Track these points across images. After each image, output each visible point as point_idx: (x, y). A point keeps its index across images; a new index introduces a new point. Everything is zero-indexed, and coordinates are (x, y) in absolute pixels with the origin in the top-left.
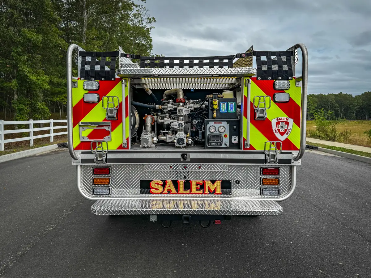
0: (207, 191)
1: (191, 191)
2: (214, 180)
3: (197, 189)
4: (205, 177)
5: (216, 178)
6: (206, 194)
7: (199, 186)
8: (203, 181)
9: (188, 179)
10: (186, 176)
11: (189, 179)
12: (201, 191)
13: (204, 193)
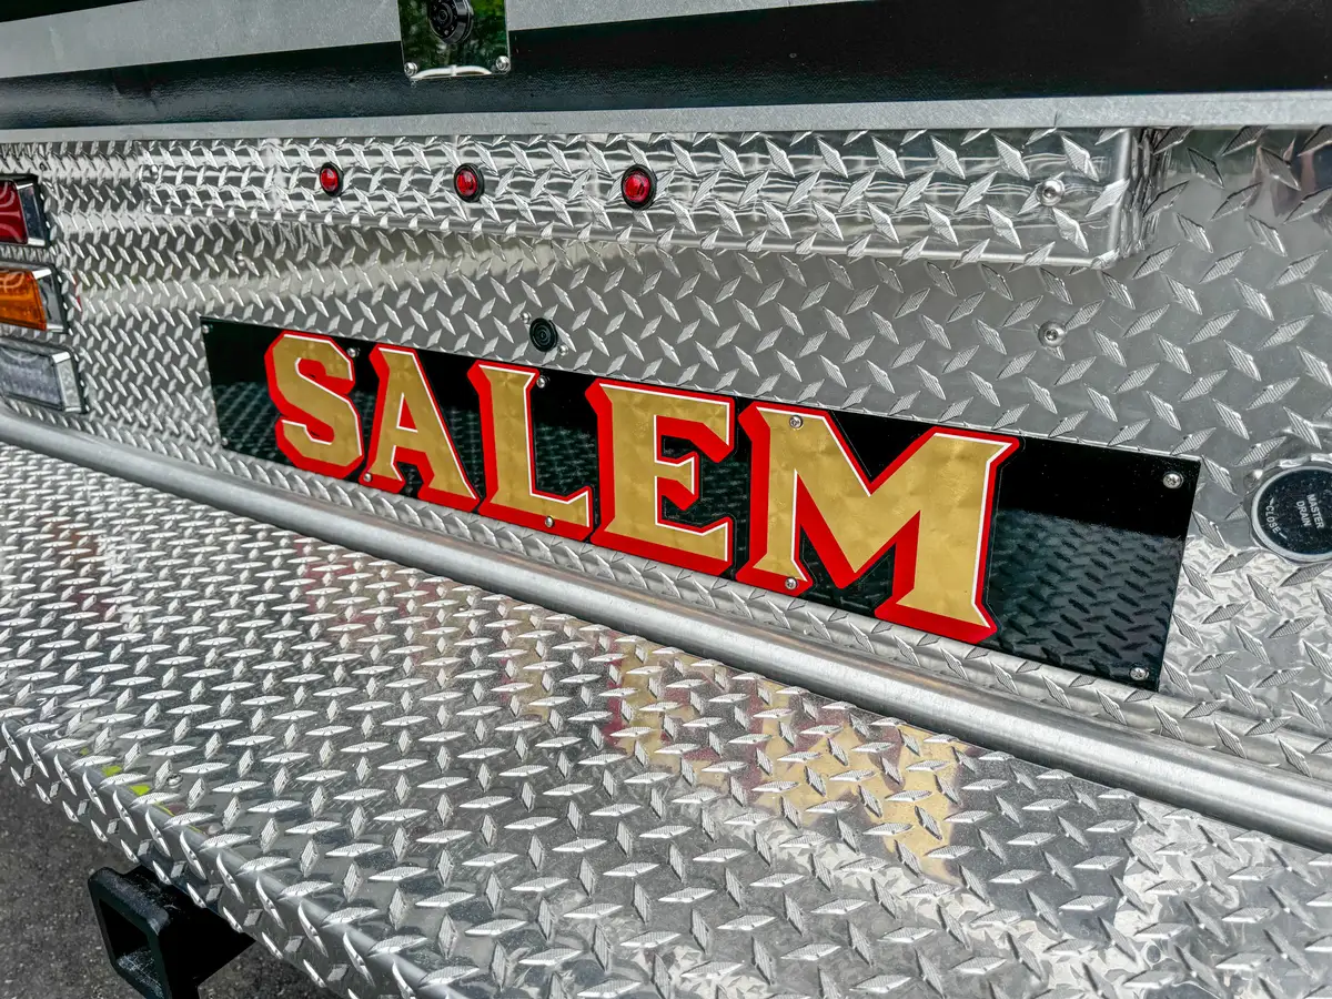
0: (780, 555)
1: (602, 508)
2: (902, 408)
3: (673, 506)
4: (768, 363)
5: (927, 395)
6: (774, 583)
7: (685, 472)
8: (740, 405)
9: (567, 354)
10: (550, 315)
11: (582, 363)
12: (715, 540)
13: (741, 564)
